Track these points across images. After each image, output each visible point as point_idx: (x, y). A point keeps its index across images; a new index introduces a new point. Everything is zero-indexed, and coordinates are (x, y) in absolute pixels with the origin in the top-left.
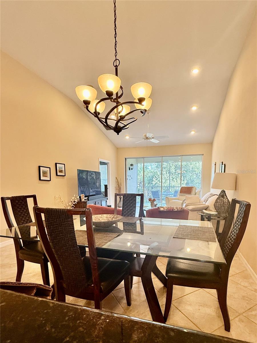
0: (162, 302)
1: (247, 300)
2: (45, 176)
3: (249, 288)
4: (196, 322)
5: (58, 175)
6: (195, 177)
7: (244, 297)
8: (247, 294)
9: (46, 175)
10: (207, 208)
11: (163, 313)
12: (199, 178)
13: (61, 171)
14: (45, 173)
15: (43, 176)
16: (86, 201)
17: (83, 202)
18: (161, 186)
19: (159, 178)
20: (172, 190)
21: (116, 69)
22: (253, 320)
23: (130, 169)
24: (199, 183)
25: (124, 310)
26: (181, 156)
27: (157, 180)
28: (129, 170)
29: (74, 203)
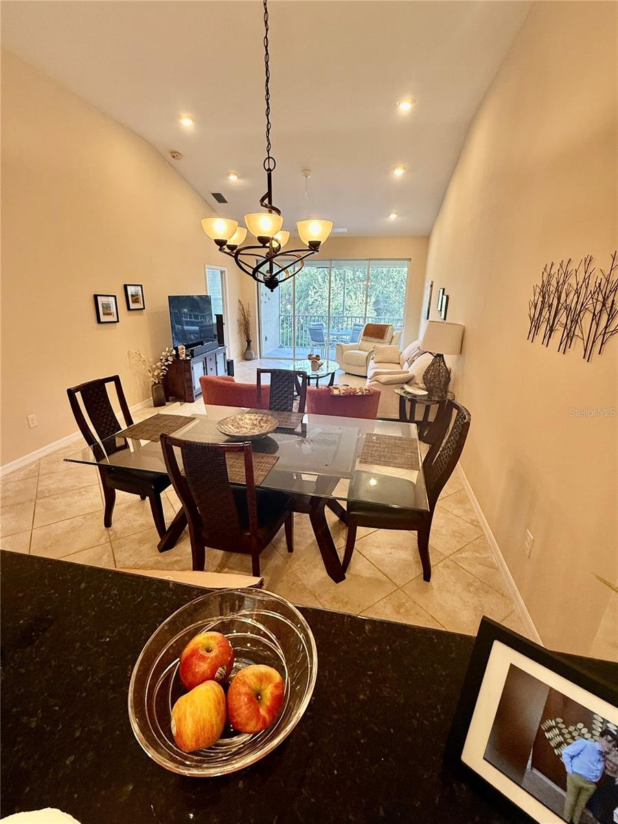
0: (340, 544)
1: (458, 537)
2: (108, 314)
3: (464, 518)
4: (387, 570)
5: (131, 308)
6: (391, 289)
7: (454, 532)
8: (459, 527)
9: (109, 312)
10: (409, 381)
11: (341, 560)
12: (400, 291)
13: (136, 301)
14: (107, 307)
15: (104, 314)
16: (188, 358)
17: (183, 360)
18: (327, 315)
19: (321, 290)
20: (348, 325)
21: (269, 176)
22: (461, 565)
24: (399, 303)
25: (284, 559)
26: (367, 260)
27: (317, 294)
29: (166, 364)
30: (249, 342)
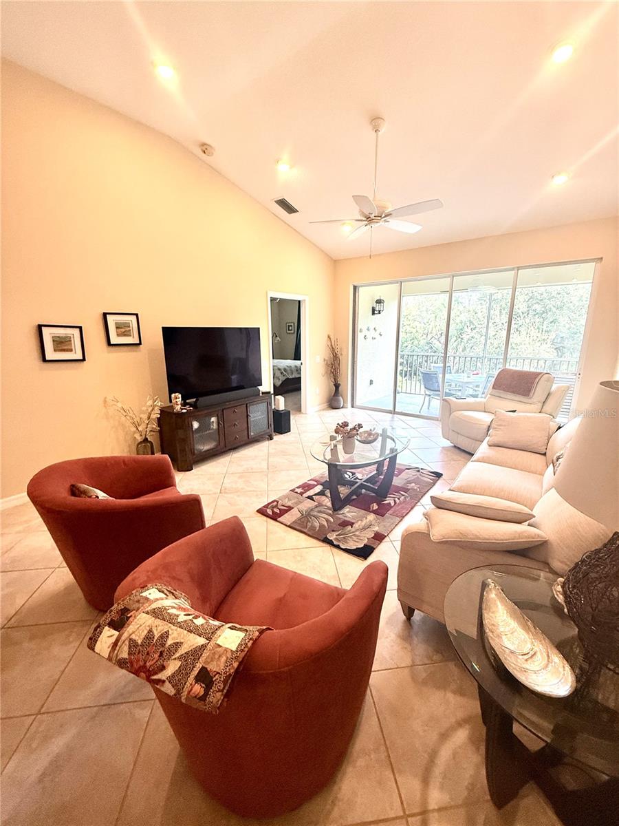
2: (64, 350)
5: (113, 343)
13: (124, 334)
14: (62, 343)
15: (55, 350)
16: (184, 410)
19: (481, 326)
23: (376, 312)
26: (513, 269)
27: (474, 331)
28: (373, 313)
30: (337, 386)
